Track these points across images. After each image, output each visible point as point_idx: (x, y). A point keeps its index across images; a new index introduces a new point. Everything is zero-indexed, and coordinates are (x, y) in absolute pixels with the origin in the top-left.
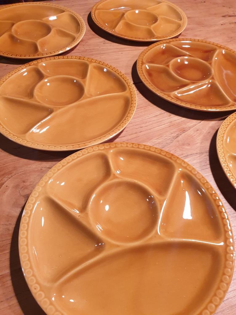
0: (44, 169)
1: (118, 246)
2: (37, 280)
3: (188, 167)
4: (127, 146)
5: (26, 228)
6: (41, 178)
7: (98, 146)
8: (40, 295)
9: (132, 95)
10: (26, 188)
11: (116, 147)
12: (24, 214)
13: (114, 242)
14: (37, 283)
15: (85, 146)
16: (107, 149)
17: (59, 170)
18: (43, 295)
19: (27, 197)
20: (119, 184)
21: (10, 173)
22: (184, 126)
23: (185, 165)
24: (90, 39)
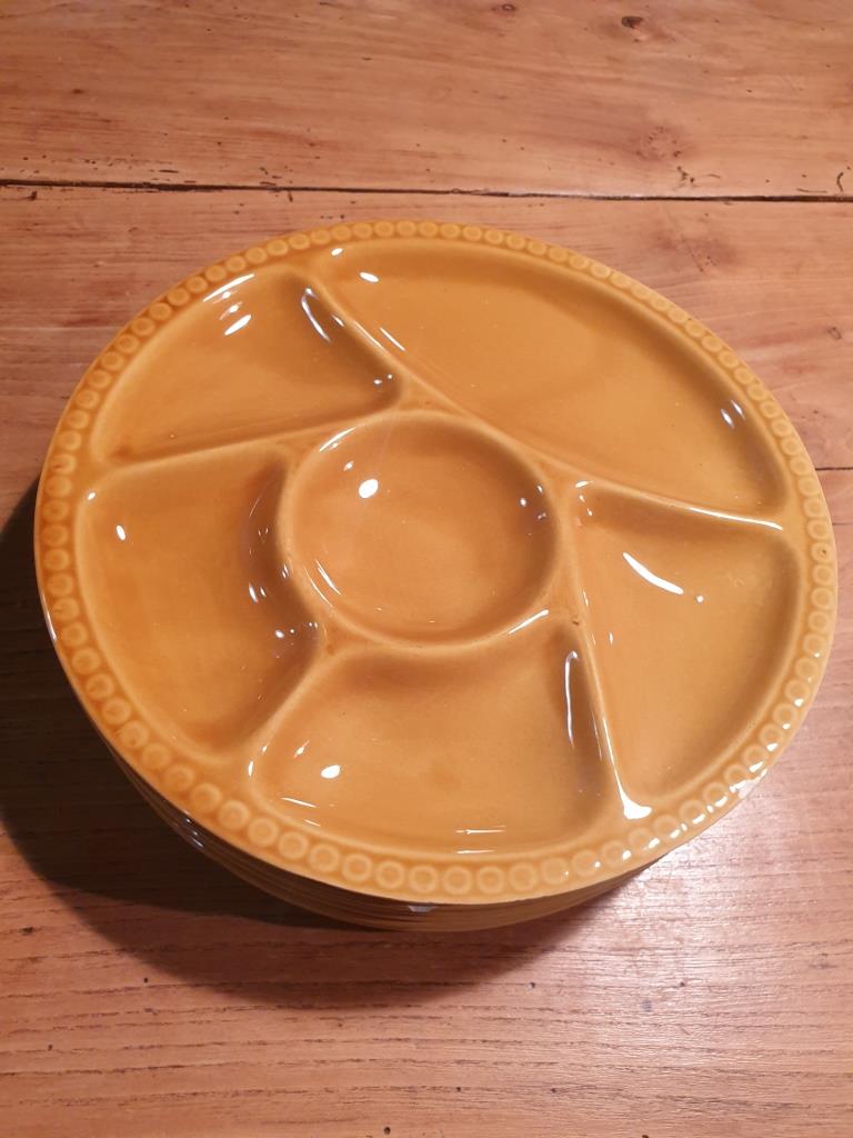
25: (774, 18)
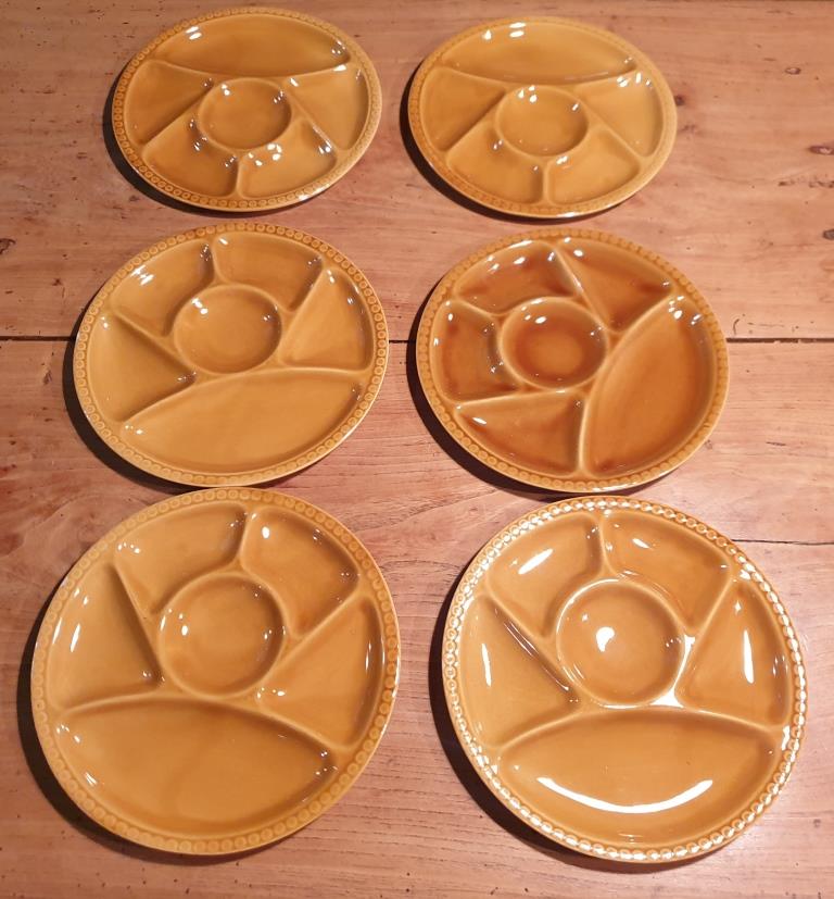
0: (134, 501)
1: (180, 691)
2: (45, 694)
3: (379, 594)
4: (294, 509)
5: (58, 609)
6: (123, 520)
7: (239, 491)
8: (42, 718)
9: (370, 383)
10: (91, 528)
11: (272, 503)
12: (63, 583)
13: (177, 681)
14: (44, 699)
15: (216, 483)
16: (254, 501)
17: (149, 519)
18: (45, 719)
19: (86, 547)
20: (240, 583)
21: (76, 490)
22: (452, 490)
23: (376, 587)
24: (381, 160)
25: (720, 179)
